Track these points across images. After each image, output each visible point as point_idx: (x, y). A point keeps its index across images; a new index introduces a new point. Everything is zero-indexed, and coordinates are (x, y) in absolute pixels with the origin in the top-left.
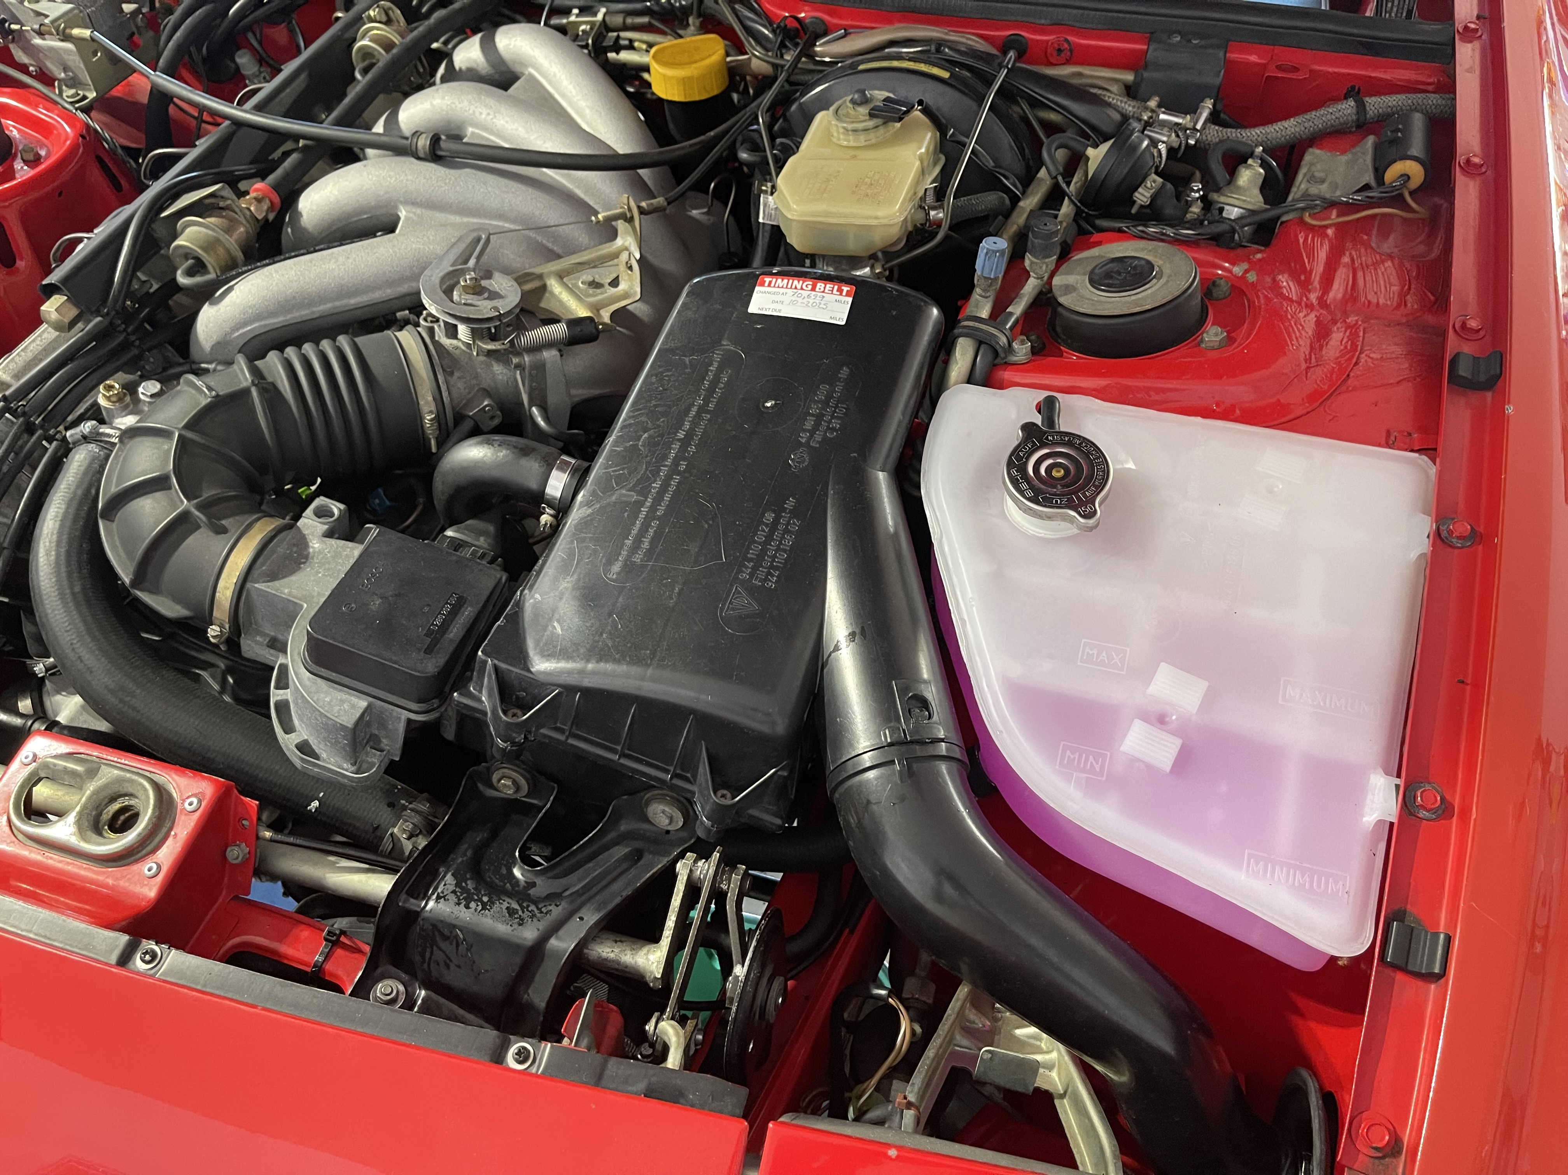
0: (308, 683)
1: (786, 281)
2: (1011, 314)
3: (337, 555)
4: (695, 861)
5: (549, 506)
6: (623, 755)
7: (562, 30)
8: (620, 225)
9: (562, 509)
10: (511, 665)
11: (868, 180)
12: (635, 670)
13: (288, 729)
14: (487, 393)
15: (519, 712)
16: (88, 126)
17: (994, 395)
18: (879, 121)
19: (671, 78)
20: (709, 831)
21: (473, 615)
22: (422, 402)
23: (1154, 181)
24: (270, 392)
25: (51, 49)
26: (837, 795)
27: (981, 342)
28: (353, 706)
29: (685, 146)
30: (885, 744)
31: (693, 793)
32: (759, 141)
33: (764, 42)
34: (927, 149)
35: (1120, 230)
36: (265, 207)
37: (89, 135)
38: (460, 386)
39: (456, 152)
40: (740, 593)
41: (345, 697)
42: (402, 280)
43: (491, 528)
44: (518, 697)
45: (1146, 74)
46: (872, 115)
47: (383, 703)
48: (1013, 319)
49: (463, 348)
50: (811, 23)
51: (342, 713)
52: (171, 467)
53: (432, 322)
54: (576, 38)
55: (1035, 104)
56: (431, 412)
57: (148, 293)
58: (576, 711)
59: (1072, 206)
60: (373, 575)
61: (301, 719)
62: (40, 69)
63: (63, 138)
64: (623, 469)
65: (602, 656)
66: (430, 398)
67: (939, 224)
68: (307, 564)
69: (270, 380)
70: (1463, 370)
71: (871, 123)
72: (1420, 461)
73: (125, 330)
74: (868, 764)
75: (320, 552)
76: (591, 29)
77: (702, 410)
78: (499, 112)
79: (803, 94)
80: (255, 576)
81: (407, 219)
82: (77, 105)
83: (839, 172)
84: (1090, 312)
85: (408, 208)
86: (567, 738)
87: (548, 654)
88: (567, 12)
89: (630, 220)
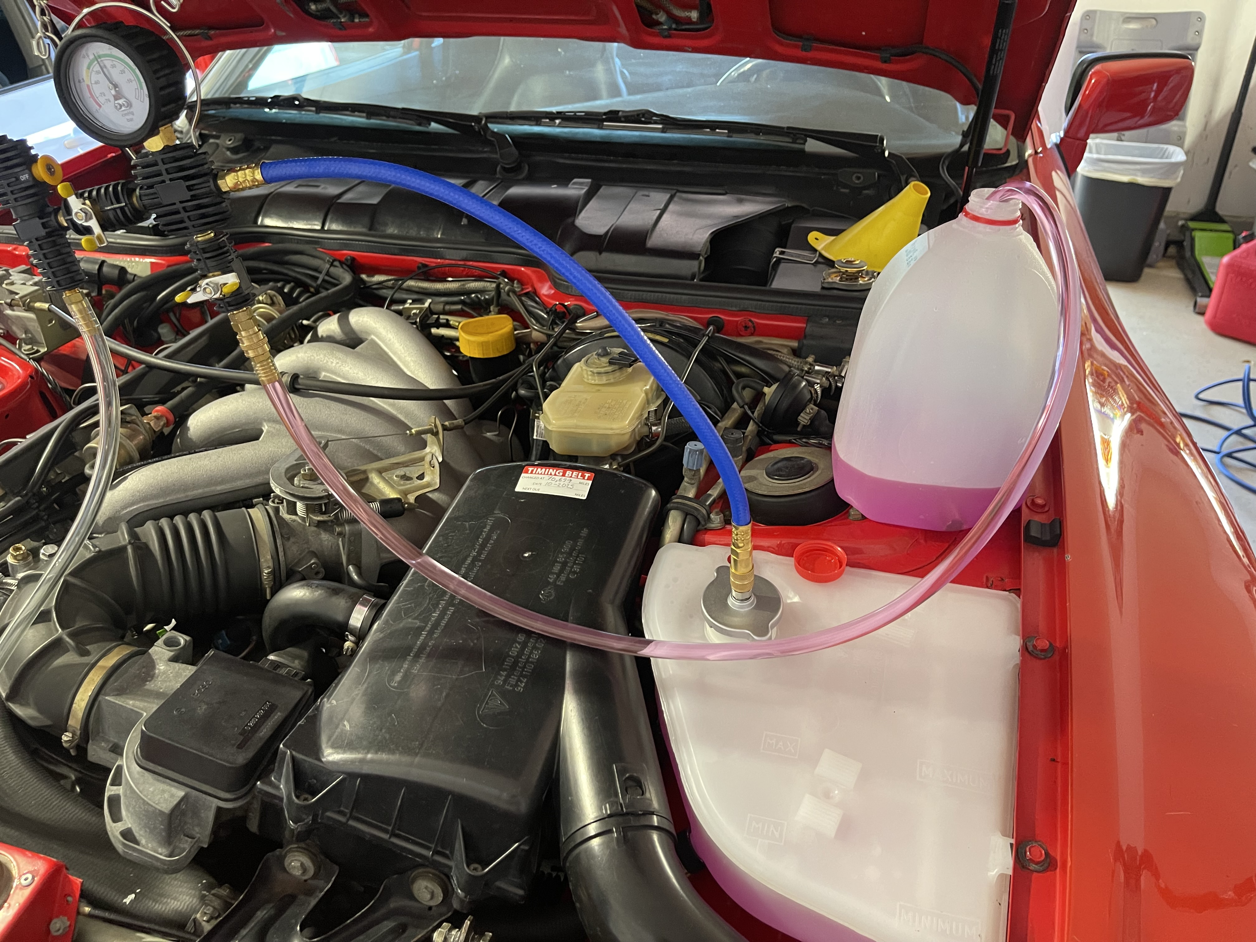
0: (137, 776)
1: (544, 470)
2: (710, 495)
3: (178, 675)
4: (450, 930)
5: (351, 634)
6: (394, 835)
7: (399, 313)
8: (429, 437)
9: (361, 636)
10: (306, 756)
11: (607, 405)
12: (406, 759)
13: (116, 818)
14: (314, 554)
15: (310, 797)
16: (37, 371)
17: (697, 550)
18: (616, 367)
19: (474, 342)
20: (462, 901)
21: (281, 719)
22: (262, 560)
23: (812, 409)
24: (142, 549)
25: (18, 317)
26: (568, 864)
27: (687, 514)
28: (172, 796)
29: (480, 385)
30: (605, 816)
31: (450, 868)
32: (533, 383)
33: (541, 320)
34: (651, 387)
35: (790, 442)
36: (162, 423)
37: (37, 377)
38: (294, 549)
39: (310, 386)
40: (494, 695)
41: (166, 787)
42: (259, 473)
43: (305, 654)
44: (310, 785)
45: (805, 342)
46: (610, 363)
47: (197, 793)
48: (711, 499)
49: (300, 521)
50: (574, 308)
51: (162, 800)
52: (54, 604)
53: (278, 503)
54: (408, 318)
55: (731, 361)
56: (269, 567)
57: (60, 482)
58: (357, 794)
59: (755, 426)
60: (204, 687)
61: (127, 810)
62: (8, 332)
63: (16, 377)
64: (410, 604)
65: (381, 747)
66: (269, 557)
67: (657, 435)
68: (152, 682)
69: (144, 540)
70: (1034, 533)
71: (610, 368)
72: (1010, 597)
73: (38, 507)
74: (592, 833)
75: (164, 673)
76: (420, 312)
77: (475, 559)
78: (346, 362)
79: (566, 353)
80: (107, 690)
81: (268, 432)
82: (31, 356)
83: (586, 399)
84: (765, 493)
85: (270, 425)
86: (348, 820)
87: (337, 746)
88: (404, 302)
89: (436, 434)
